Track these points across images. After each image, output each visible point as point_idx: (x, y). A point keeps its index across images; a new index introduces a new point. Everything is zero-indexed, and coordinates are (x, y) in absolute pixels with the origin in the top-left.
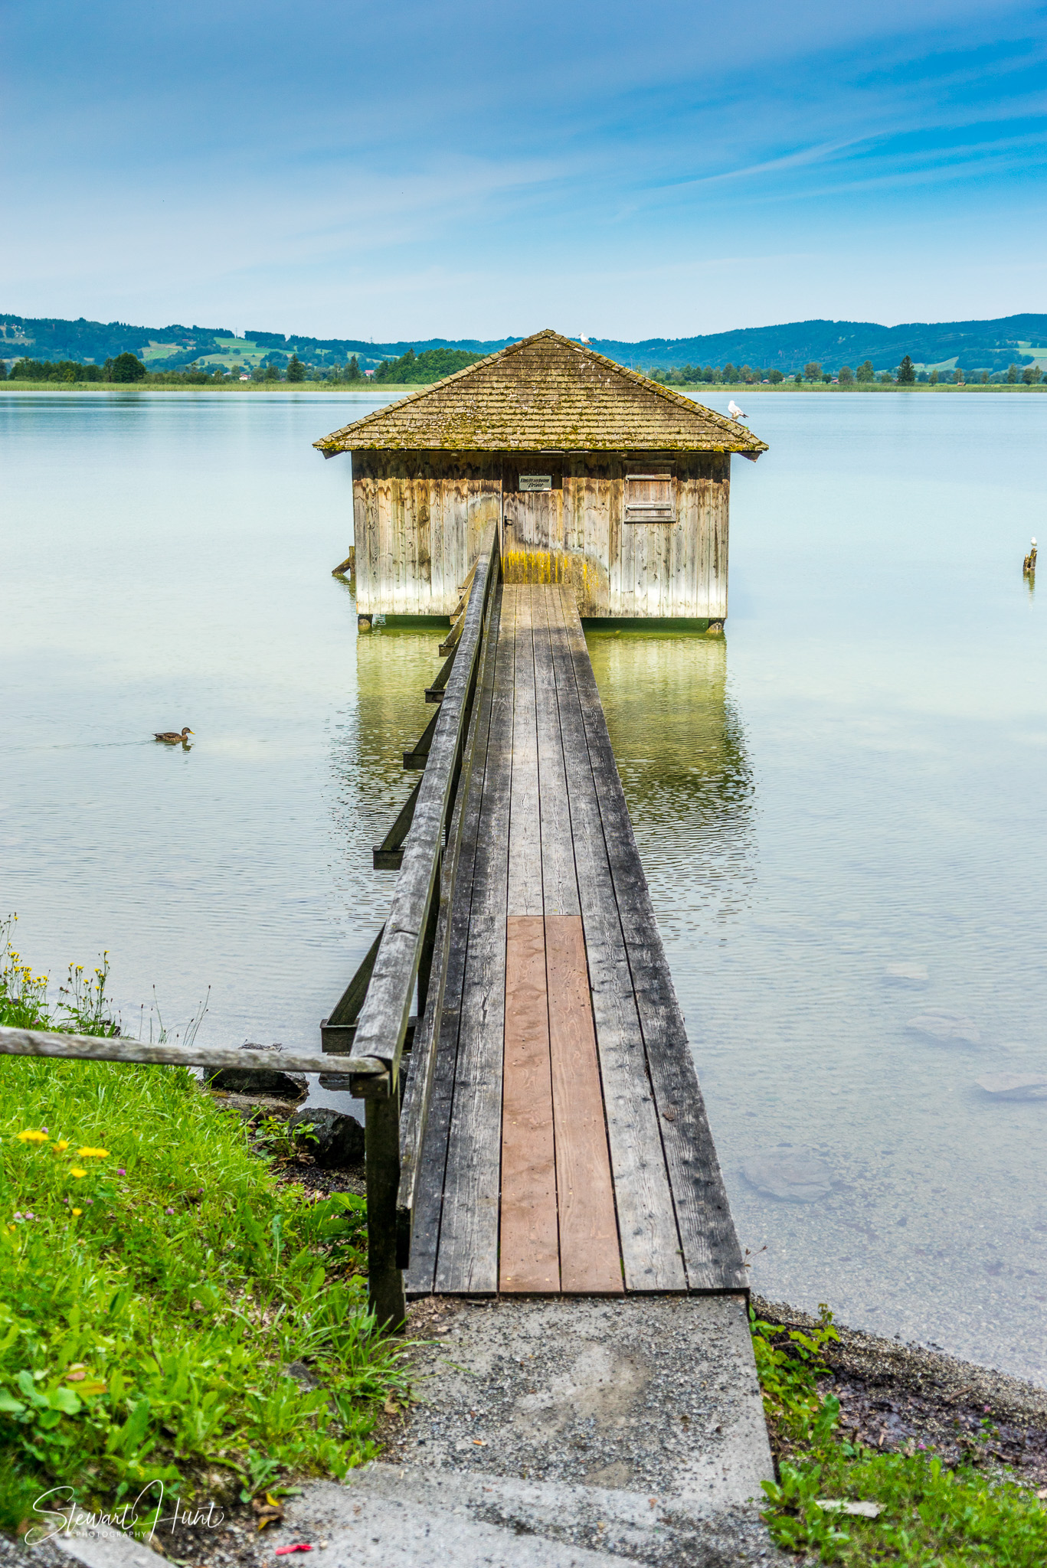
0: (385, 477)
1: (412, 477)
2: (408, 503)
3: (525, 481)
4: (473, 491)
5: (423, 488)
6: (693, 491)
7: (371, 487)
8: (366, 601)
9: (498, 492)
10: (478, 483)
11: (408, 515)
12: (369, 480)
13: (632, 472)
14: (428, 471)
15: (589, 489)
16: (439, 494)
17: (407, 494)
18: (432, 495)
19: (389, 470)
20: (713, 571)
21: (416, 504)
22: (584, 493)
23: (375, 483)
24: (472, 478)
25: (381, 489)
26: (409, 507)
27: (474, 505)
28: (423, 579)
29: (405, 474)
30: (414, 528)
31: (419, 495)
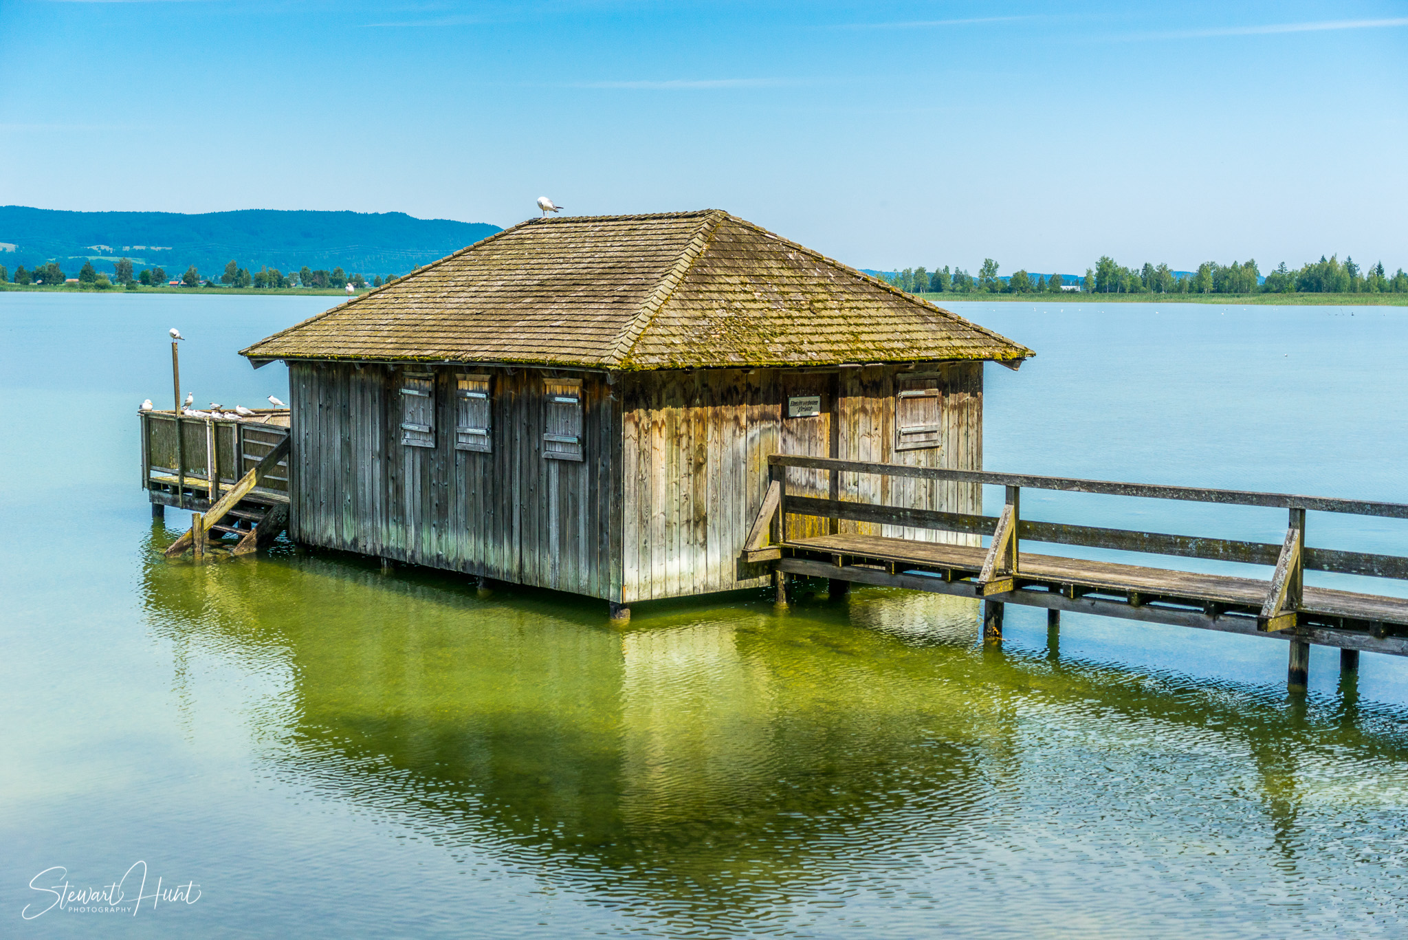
0: (659, 407)
1: (689, 404)
2: (684, 441)
3: (795, 404)
4: (752, 420)
5: (701, 419)
6: (954, 407)
7: (645, 421)
8: (635, 582)
9: (777, 421)
10: (757, 410)
11: (683, 456)
12: (642, 411)
13: (903, 388)
14: (706, 395)
15: (864, 410)
16: (717, 427)
17: (683, 429)
18: (710, 427)
19: (664, 396)
20: (970, 500)
21: (692, 443)
22: (861, 417)
23: (649, 415)
24: (752, 403)
25: (655, 423)
26: (684, 446)
27: (752, 439)
28: (698, 545)
29: (681, 401)
30: (689, 475)
31: (695, 430)
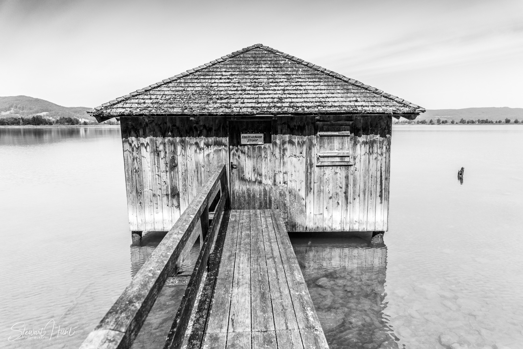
0: (145, 136)
1: (164, 136)
2: (162, 154)
3: (245, 137)
4: (208, 145)
5: (173, 143)
6: (365, 143)
7: (135, 143)
8: (135, 222)
9: (225, 146)
10: (211, 140)
11: (162, 162)
12: (134, 138)
13: (322, 130)
14: (175, 131)
15: (291, 142)
16: (184, 148)
17: (161, 148)
18: (179, 148)
19: (147, 131)
20: (379, 199)
21: (167, 155)
22: (287, 146)
23: (139, 140)
24: (207, 136)
25: (142, 144)
26: (162, 157)
27: (208, 155)
28: (174, 207)
29: (159, 133)
30: (167, 171)
31: (169, 149)
